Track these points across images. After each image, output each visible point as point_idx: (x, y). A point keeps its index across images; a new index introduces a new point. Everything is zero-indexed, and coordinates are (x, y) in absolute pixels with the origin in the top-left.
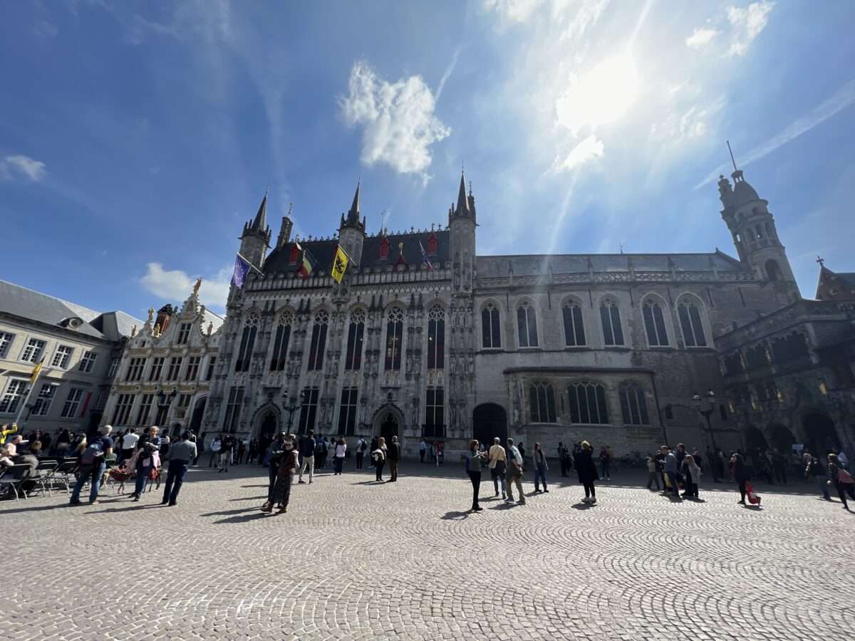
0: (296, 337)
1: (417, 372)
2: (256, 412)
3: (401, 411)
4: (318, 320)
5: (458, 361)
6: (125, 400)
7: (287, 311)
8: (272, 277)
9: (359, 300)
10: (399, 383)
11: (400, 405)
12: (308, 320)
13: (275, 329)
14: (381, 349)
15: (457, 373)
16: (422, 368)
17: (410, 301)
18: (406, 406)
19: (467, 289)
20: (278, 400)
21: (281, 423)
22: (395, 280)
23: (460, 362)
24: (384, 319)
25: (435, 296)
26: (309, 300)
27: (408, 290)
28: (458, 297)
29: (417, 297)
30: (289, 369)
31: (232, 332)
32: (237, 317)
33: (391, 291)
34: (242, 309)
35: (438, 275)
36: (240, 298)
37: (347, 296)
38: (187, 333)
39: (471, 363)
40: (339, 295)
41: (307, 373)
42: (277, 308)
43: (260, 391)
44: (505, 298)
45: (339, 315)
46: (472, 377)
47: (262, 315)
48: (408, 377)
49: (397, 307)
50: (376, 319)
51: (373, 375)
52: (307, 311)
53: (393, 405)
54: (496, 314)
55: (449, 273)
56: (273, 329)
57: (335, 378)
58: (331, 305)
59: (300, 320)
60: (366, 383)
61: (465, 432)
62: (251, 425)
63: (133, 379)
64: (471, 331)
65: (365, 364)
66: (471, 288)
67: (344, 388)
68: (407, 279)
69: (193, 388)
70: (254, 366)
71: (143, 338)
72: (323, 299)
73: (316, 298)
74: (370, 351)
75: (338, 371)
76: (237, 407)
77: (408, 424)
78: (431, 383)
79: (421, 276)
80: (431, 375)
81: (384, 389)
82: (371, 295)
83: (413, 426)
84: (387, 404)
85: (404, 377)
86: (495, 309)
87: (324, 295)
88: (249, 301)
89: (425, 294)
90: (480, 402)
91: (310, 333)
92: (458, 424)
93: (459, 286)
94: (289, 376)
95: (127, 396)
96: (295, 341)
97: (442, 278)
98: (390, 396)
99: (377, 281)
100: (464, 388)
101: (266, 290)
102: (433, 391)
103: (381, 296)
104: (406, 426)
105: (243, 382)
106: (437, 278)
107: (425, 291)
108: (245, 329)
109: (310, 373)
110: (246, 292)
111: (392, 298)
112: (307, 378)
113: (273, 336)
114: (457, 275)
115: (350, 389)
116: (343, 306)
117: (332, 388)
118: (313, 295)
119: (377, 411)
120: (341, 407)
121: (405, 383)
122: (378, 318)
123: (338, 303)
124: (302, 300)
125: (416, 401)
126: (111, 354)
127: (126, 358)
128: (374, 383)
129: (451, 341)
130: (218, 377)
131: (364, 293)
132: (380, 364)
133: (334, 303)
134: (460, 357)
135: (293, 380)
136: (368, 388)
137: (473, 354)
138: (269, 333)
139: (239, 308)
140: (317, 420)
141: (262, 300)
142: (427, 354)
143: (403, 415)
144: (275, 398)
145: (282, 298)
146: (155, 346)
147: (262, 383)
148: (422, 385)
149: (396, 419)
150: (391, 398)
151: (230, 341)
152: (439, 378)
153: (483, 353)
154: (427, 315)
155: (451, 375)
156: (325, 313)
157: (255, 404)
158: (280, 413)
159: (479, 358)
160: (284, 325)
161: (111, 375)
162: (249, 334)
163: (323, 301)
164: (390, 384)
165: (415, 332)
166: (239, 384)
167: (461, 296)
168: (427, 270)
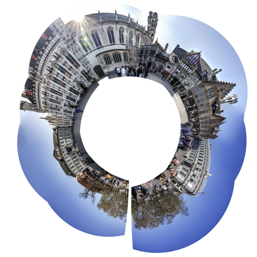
9: (46, 75)
11: (79, 80)
15: (84, 64)
17: (55, 58)
19: (68, 37)
22: (44, 58)
23: (83, 61)
24: (56, 70)
25: (60, 48)
27: (51, 56)
28: (68, 42)
29: (55, 55)
35: (54, 41)
37: (43, 79)
39: (86, 59)
45: (49, 84)
48: (75, 74)
49: (54, 64)
51: (69, 82)
55: (57, 36)
68: (47, 53)
75: (65, 90)
78: (80, 71)
79: (49, 47)
80: (79, 69)
82: (46, 70)
89: (57, 51)
90: (94, 67)
92: (92, 74)
93: (65, 38)
97: (57, 40)
99: (42, 65)
106: (54, 43)
107: (55, 50)
109: (63, 96)
111: (50, 63)
115: (70, 89)
116: (46, 81)
117: (68, 93)
121: (76, 76)
122: (55, 72)
125: (82, 77)
131: (44, 72)
134: (82, 59)
137: (84, 56)
152: (81, 68)
154: (63, 56)
159: (87, 56)
165: (65, 64)
167: (68, 41)
168: (49, 43)
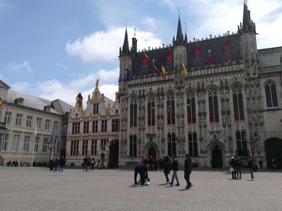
0: (159, 108)
1: (229, 123)
2: (145, 147)
3: (223, 144)
4: (168, 98)
5: (253, 116)
6: (75, 143)
7: (151, 94)
8: (140, 77)
9: (190, 86)
10: (219, 130)
11: (221, 140)
12: (164, 98)
13: (146, 104)
14: (207, 111)
15: (253, 122)
16: (232, 120)
17: (220, 84)
18: (225, 141)
19: (254, 74)
20: (155, 140)
21: (158, 151)
22: (209, 72)
23: (254, 116)
24: (206, 95)
25: (235, 80)
26: (162, 87)
27: (218, 78)
29: (224, 81)
30: (158, 125)
31: (125, 108)
32: (126, 100)
33: (208, 79)
34: (127, 95)
35: (235, 68)
36: (126, 89)
37: (183, 84)
38: (98, 108)
39: (261, 117)
40: (179, 84)
41: (168, 126)
42: (146, 93)
43: (145, 136)
44: (279, 78)
45: (180, 94)
46: (262, 124)
47: (139, 98)
48: (224, 126)
49: (213, 88)
50: (201, 95)
51: (204, 126)
52: (162, 94)
53: (217, 140)
54: (274, 87)
55: (242, 66)
56: (145, 105)
57: (184, 128)
58: (175, 90)
59: (159, 99)
60: (201, 130)
61: (261, 154)
62: (144, 153)
63: (76, 133)
64: (259, 98)
65: (199, 120)
66: (257, 73)
67: (189, 133)
68: (217, 71)
69: (107, 136)
70: (140, 124)
71: (76, 112)
72: (170, 87)
73: (166, 86)
74: (201, 113)
75: (184, 125)
76: (135, 145)
77: (227, 150)
78: (238, 128)
79: (225, 69)
80: (237, 124)
81: (212, 133)
82: (197, 82)
83: (230, 151)
84: (214, 140)
85: (222, 126)
86: (273, 84)
87: (170, 84)
88: (130, 91)
89: (229, 79)
90: (268, 137)
91: (165, 105)
92: (256, 149)
93: (250, 73)
94: (159, 129)
95: (75, 141)
96: (159, 110)
97: (238, 69)
98: (215, 136)
99: (199, 74)
100: (258, 130)
101: (138, 84)
102: (240, 132)
103: (203, 83)
104: (227, 151)
105: (135, 132)
106: (234, 69)
107: (228, 78)
108: (131, 105)
109: (169, 126)
110: (128, 86)
111: (209, 83)
112: (168, 129)
113: (146, 108)
114: (248, 67)
115: (192, 133)
116: (182, 90)
117: (183, 133)
118: (164, 85)
119: (209, 144)
120: (189, 142)
121: (223, 129)
122: (203, 96)
123: (179, 88)
124: (158, 88)
125: (230, 139)
126: (63, 121)
127: (70, 123)
128: (206, 130)
129: (248, 105)
130: (122, 131)
131: (192, 81)
132: (207, 119)
133: (176, 89)
134: (254, 113)
135: (161, 130)
136: (202, 133)
137: (261, 111)
138: (144, 107)
139: (126, 94)
140: (177, 150)
141: (137, 89)
142: (233, 113)
143: (224, 146)
144: (153, 139)
145: (147, 87)
146: (83, 116)
147: (145, 132)
148: (233, 130)
149: (220, 148)
150: (216, 137)
151: (125, 112)
152: (242, 125)
153: (268, 110)
154: (231, 91)
155: (249, 123)
156: (172, 94)
157: (144, 143)
158: (157, 147)
159: (265, 114)
160: (151, 102)
161: (65, 131)
162: (134, 108)
163: (170, 88)
164: (214, 130)
165: (225, 101)
166: (133, 133)
167: (251, 79)
168: (229, 65)
